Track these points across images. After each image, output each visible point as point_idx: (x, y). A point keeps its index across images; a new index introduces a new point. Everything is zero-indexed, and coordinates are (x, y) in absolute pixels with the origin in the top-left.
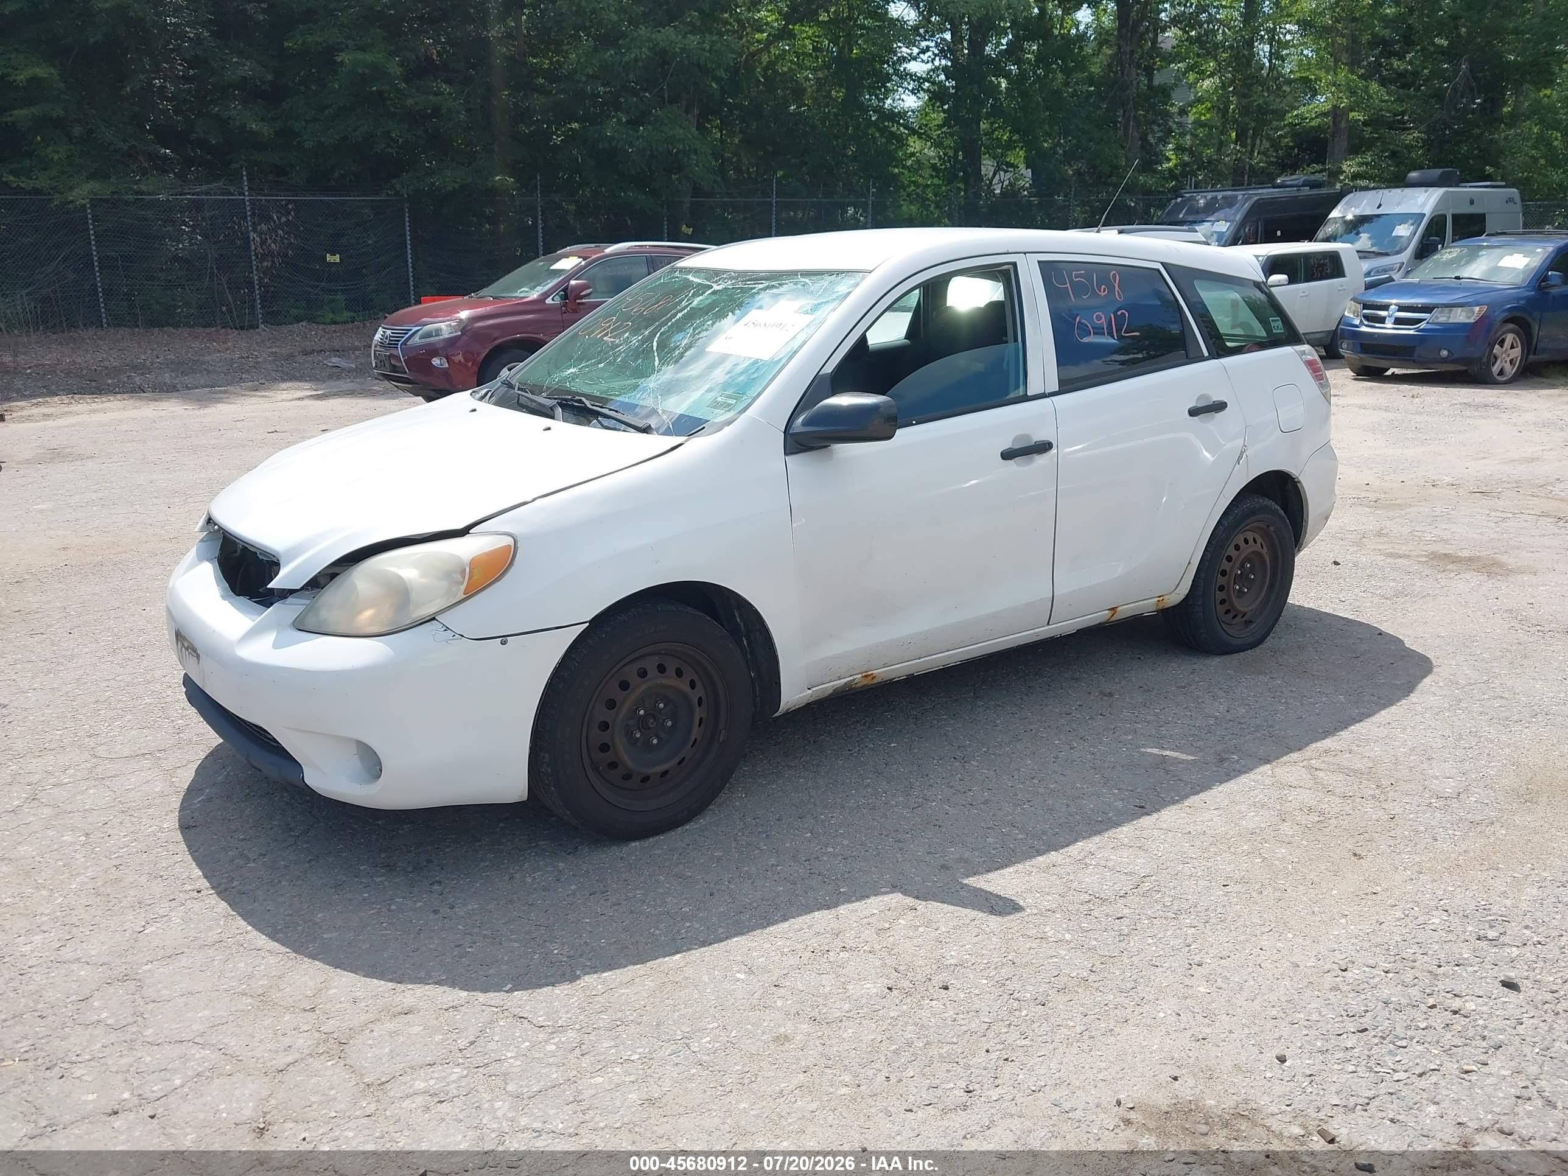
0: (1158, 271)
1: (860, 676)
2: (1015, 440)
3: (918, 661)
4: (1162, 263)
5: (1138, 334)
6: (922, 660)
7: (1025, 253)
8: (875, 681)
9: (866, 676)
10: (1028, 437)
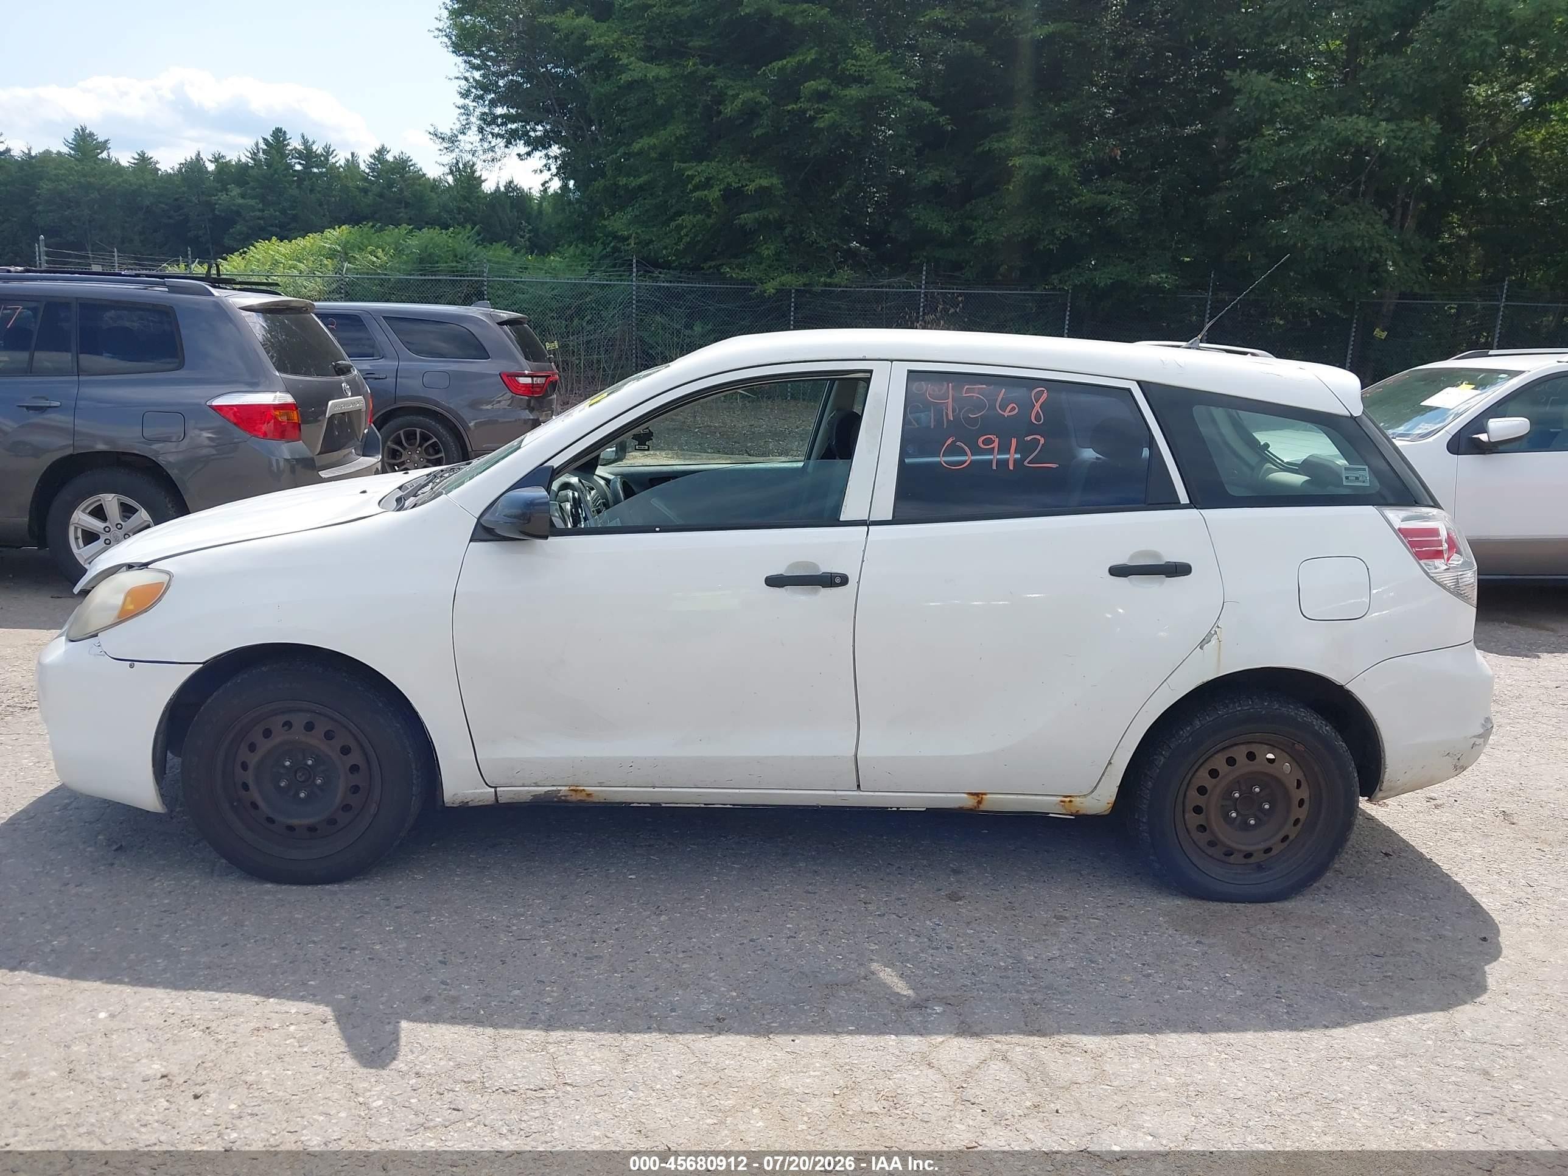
0: (1129, 390)
1: (567, 788)
2: (791, 566)
3: (652, 789)
4: (1138, 382)
5: (1054, 466)
6: (656, 789)
7: (892, 361)
8: (590, 799)
9: (576, 791)
10: (815, 566)
